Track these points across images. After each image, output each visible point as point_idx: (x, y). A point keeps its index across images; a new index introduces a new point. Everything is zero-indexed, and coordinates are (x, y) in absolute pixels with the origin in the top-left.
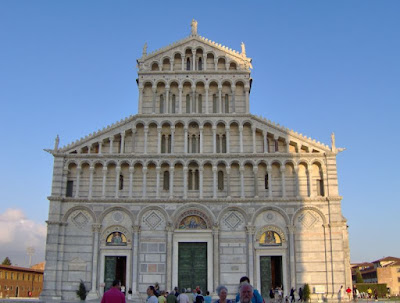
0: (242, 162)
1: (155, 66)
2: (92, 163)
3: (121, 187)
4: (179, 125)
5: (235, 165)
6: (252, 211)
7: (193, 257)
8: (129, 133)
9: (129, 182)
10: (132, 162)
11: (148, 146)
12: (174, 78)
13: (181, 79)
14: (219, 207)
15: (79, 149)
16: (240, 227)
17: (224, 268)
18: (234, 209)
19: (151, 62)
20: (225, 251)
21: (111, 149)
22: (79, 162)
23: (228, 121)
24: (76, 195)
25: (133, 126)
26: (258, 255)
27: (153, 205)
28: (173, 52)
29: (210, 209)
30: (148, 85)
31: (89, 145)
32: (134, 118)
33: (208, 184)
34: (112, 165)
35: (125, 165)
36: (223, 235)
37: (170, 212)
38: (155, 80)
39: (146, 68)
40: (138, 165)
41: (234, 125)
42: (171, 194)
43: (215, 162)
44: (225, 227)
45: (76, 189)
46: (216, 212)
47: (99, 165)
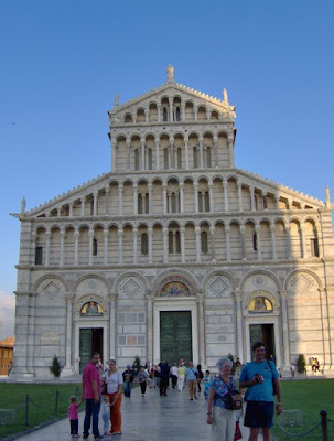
0: (227, 222)
1: (128, 118)
2: (62, 226)
3: (95, 253)
4: (157, 182)
5: (220, 224)
6: (240, 275)
7: (176, 327)
8: (102, 193)
9: (104, 246)
10: (106, 224)
11: (123, 206)
12: (149, 131)
13: (157, 132)
14: (203, 272)
15: (48, 212)
16: (227, 293)
17: (211, 338)
18: (220, 273)
19: (123, 114)
20: (211, 319)
21: (83, 211)
22: (48, 226)
23: (210, 176)
24: (46, 263)
25: (106, 185)
26: (247, 324)
27: (130, 271)
28: (148, 101)
29: (193, 274)
30: (121, 139)
31: (59, 206)
32: (107, 177)
33: (190, 246)
34: (84, 229)
35: (99, 228)
36: (209, 302)
37: (150, 278)
38: (129, 133)
39: (118, 121)
40: (113, 228)
41: (218, 180)
42: (150, 259)
43: (197, 222)
44: (210, 293)
45: (46, 255)
46: (200, 277)
47: (70, 229)
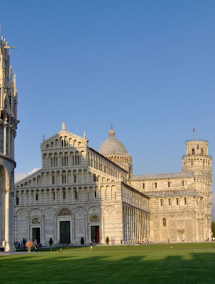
0: (83, 187)
1: (48, 145)
2: (25, 190)
3: (37, 199)
4: (58, 172)
5: (80, 188)
6: (87, 208)
7: (65, 226)
8: (39, 177)
9: (40, 197)
10: (40, 189)
11: (46, 182)
12: (55, 151)
13: (58, 152)
14: (74, 207)
15: (20, 185)
16: (83, 214)
17: (77, 231)
18: (80, 207)
19: (46, 144)
20: (77, 224)
21: (32, 184)
22: (20, 190)
23: (77, 169)
24: (20, 203)
25: (40, 174)
26: (90, 225)
27: (49, 206)
28: (54, 139)
29: (71, 208)
30: (45, 154)
31: (23, 183)
32: (39, 171)
33: (70, 197)
34: (33, 191)
35: (38, 190)
36: (76, 218)
37: (56, 209)
38: (48, 152)
39: (44, 148)
40: (43, 190)
41: (80, 170)
42: (56, 202)
43: (72, 188)
44: (77, 214)
45: (20, 201)
46: (73, 209)
47: (28, 191)
